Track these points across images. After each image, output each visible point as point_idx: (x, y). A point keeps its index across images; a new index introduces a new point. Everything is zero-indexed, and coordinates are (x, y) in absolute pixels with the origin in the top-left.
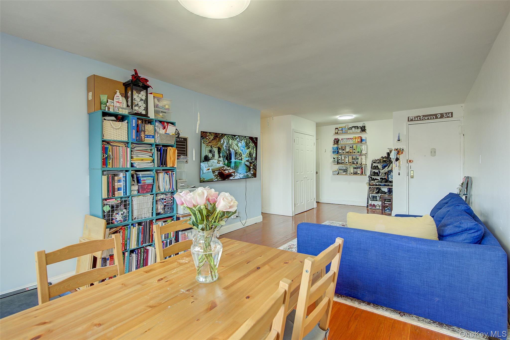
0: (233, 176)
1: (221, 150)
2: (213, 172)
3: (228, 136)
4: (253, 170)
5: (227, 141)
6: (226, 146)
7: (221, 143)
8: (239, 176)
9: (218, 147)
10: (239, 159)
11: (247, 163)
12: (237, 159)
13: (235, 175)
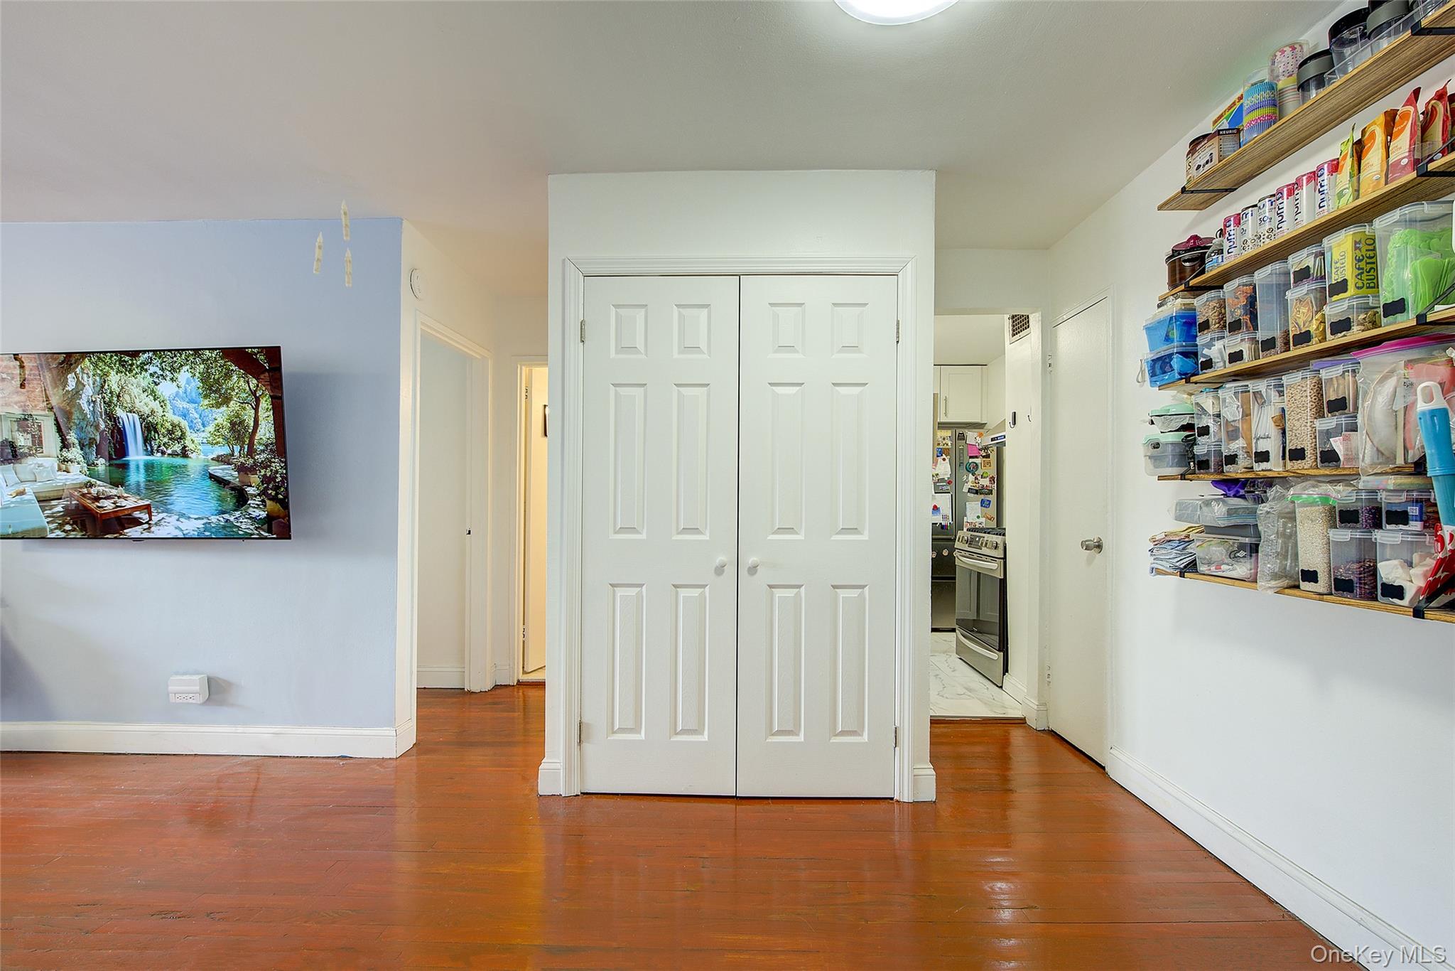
0: (141, 524)
1: (68, 419)
2: (39, 502)
3: (99, 358)
4: (263, 501)
5: (98, 378)
6: (94, 402)
7: (69, 388)
8: (177, 528)
10: (169, 451)
11: (223, 469)
12: (159, 454)
13: (150, 519)
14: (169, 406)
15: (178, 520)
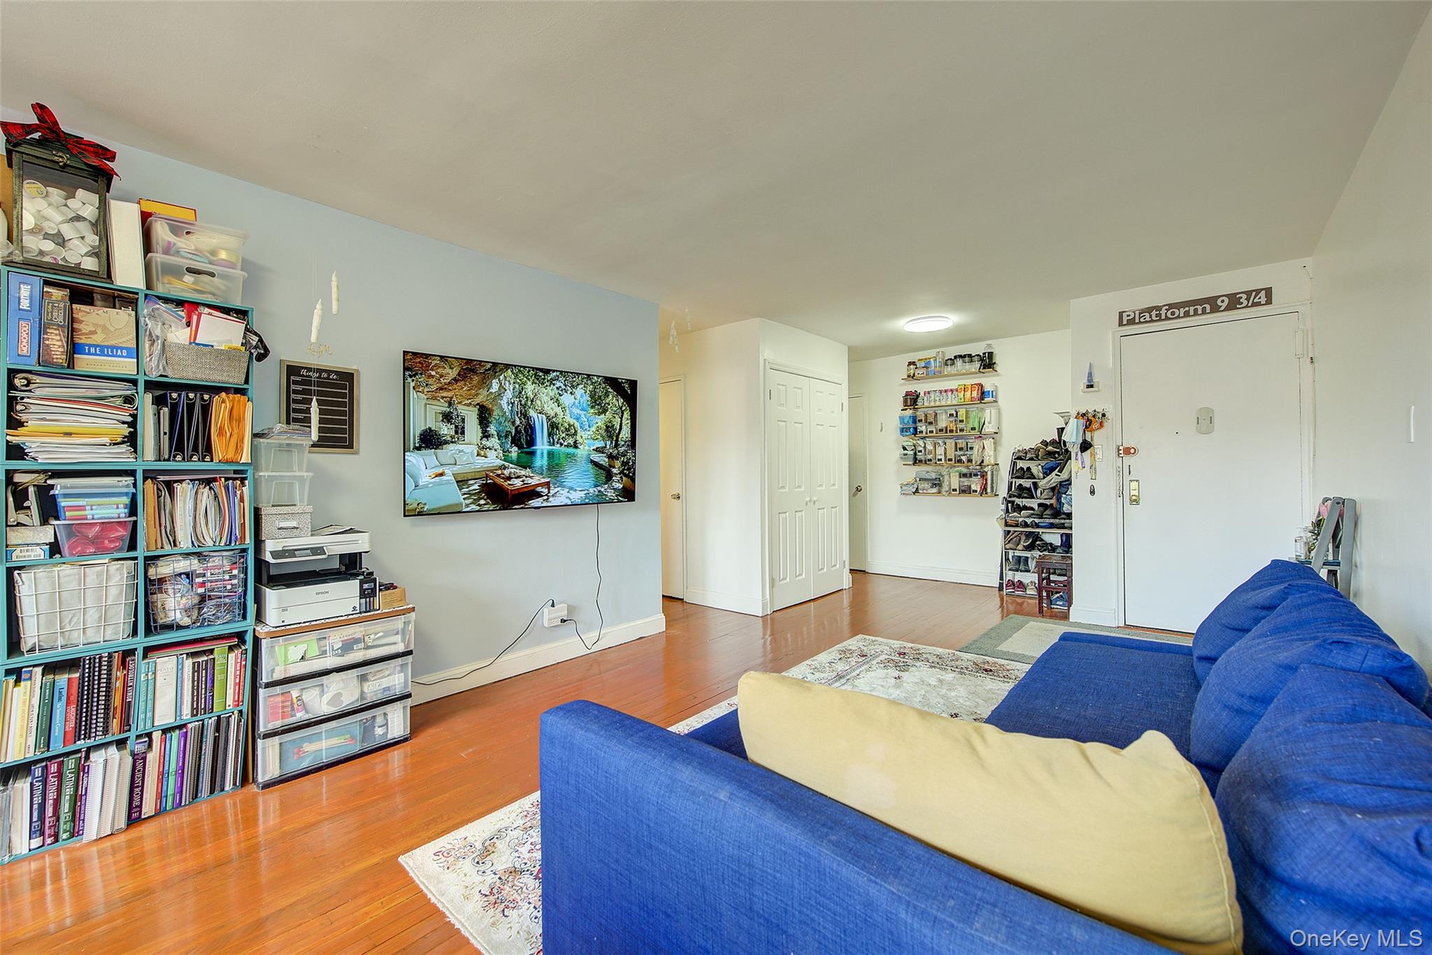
0: (543, 496)
1: (490, 414)
2: (457, 482)
3: (520, 371)
4: (621, 477)
5: (517, 386)
6: (513, 404)
7: (493, 390)
8: (568, 498)
9: (478, 404)
10: (566, 444)
11: (599, 457)
12: (559, 445)
13: (549, 493)
14: (568, 411)
15: (568, 492)
